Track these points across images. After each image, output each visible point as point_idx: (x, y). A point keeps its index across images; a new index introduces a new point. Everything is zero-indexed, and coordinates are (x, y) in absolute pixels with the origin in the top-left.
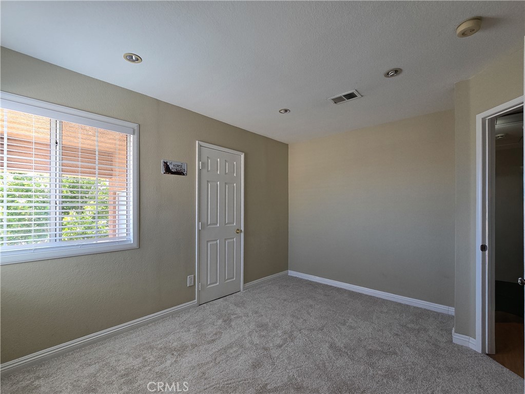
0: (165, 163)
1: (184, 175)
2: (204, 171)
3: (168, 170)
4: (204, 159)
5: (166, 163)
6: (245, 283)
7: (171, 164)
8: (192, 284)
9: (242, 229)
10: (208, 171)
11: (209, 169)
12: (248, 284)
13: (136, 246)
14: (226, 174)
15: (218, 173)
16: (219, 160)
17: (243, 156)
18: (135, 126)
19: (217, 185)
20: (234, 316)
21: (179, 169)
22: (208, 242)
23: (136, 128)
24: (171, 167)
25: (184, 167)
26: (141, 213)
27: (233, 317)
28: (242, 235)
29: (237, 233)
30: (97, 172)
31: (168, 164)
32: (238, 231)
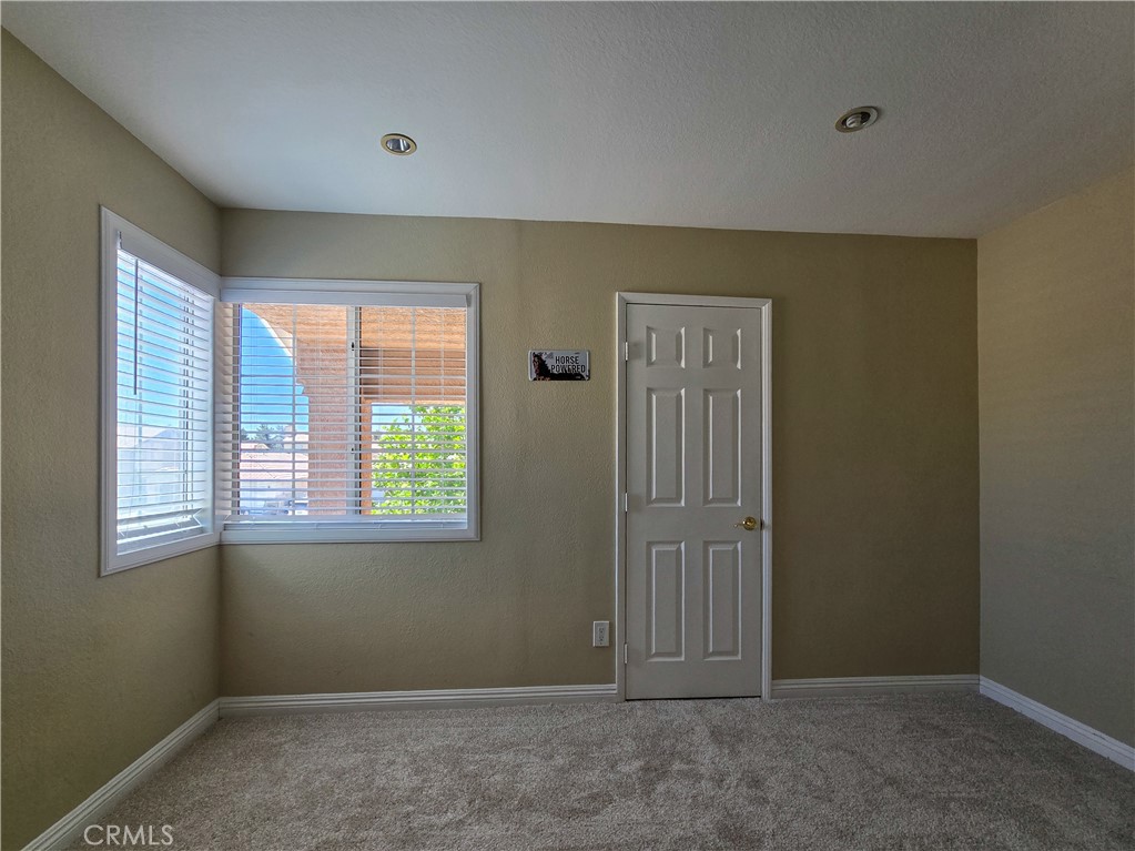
0: (535, 356)
1: (582, 378)
2: (639, 366)
3: (543, 371)
4: (638, 334)
5: (538, 357)
6: (774, 677)
7: (551, 356)
8: (606, 643)
9: (767, 517)
10: (650, 363)
11: (654, 358)
12: (788, 684)
13: (472, 535)
14: (706, 364)
15: (683, 365)
16: (683, 330)
17: (766, 309)
18: (471, 288)
19: (679, 397)
20: (685, 767)
21: (569, 366)
22: (650, 544)
23: (472, 293)
24: (550, 363)
25: (583, 360)
26: (485, 469)
27: (677, 766)
28: (767, 536)
29: (750, 529)
30: (413, 390)
31: (544, 357)
32: (753, 524)
